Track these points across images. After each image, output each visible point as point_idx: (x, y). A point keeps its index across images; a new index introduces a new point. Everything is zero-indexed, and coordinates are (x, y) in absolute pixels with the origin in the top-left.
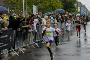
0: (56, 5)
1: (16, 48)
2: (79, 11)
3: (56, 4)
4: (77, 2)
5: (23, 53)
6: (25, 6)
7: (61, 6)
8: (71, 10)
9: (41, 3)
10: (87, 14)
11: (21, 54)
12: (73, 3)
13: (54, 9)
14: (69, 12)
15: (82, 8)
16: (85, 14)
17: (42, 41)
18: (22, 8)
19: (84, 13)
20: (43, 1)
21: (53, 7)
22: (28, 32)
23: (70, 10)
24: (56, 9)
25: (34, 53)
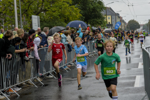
0: (71, 14)
1: (5, 88)
2: (109, 23)
3: (70, 12)
4: (106, 8)
5: (17, 96)
6: (18, 17)
7: (79, 15)
8: (96, 21)
9: (45, 10)
10: (123, 28)
11: (13, 98)
12: (98, 10)
13: (67, 21)
14: (93, 25)
15: (114, 17)
16: (120, 27)
17: (49, 74)
18: (13, 20)
19: (118, 26)
20: (48, 8)
21: (65, 18)
22: (25, 60)
23: (93, 21)
24: (71, 21)
25: (35, 95)
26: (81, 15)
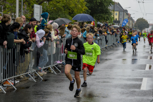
0: (76, 7)
1: (2, 80)
2: (116, 19)
3: (76, 4)
4: (114, 2)
5: (14, 89)
6: (20, 5)
7: (85, 8)
8: (102, 16)
10: (131, 26)
11: (10, 90)
12: (105, 4)
13: (72, 14)
14: (98, 20)
15: (122, 13)
16: (127, 25)
18: (13, 8)
19: (125, 24)
21: (70, 10)
23: (99, 16)
25: (33, 90)
26: (87, 8)
